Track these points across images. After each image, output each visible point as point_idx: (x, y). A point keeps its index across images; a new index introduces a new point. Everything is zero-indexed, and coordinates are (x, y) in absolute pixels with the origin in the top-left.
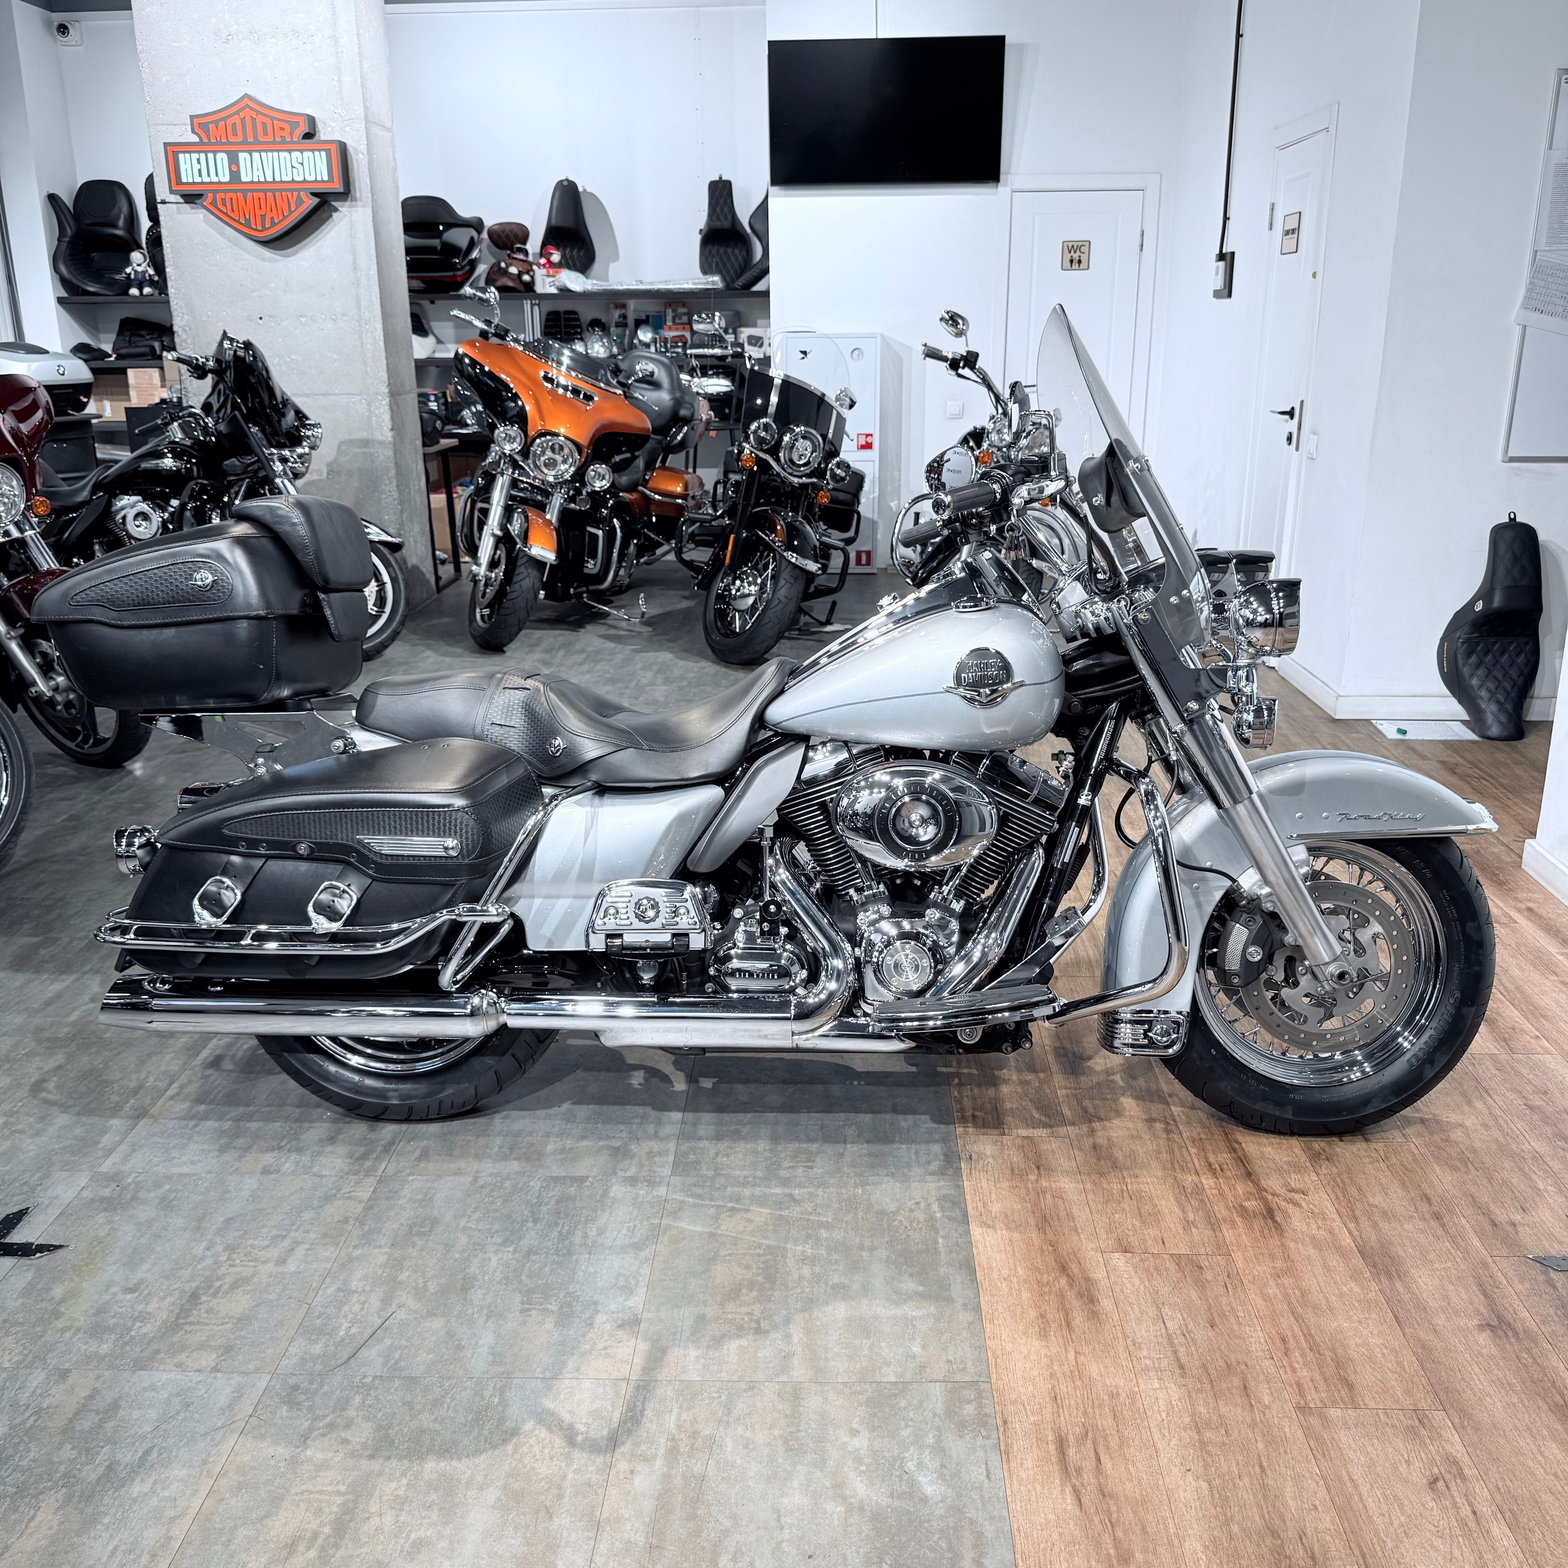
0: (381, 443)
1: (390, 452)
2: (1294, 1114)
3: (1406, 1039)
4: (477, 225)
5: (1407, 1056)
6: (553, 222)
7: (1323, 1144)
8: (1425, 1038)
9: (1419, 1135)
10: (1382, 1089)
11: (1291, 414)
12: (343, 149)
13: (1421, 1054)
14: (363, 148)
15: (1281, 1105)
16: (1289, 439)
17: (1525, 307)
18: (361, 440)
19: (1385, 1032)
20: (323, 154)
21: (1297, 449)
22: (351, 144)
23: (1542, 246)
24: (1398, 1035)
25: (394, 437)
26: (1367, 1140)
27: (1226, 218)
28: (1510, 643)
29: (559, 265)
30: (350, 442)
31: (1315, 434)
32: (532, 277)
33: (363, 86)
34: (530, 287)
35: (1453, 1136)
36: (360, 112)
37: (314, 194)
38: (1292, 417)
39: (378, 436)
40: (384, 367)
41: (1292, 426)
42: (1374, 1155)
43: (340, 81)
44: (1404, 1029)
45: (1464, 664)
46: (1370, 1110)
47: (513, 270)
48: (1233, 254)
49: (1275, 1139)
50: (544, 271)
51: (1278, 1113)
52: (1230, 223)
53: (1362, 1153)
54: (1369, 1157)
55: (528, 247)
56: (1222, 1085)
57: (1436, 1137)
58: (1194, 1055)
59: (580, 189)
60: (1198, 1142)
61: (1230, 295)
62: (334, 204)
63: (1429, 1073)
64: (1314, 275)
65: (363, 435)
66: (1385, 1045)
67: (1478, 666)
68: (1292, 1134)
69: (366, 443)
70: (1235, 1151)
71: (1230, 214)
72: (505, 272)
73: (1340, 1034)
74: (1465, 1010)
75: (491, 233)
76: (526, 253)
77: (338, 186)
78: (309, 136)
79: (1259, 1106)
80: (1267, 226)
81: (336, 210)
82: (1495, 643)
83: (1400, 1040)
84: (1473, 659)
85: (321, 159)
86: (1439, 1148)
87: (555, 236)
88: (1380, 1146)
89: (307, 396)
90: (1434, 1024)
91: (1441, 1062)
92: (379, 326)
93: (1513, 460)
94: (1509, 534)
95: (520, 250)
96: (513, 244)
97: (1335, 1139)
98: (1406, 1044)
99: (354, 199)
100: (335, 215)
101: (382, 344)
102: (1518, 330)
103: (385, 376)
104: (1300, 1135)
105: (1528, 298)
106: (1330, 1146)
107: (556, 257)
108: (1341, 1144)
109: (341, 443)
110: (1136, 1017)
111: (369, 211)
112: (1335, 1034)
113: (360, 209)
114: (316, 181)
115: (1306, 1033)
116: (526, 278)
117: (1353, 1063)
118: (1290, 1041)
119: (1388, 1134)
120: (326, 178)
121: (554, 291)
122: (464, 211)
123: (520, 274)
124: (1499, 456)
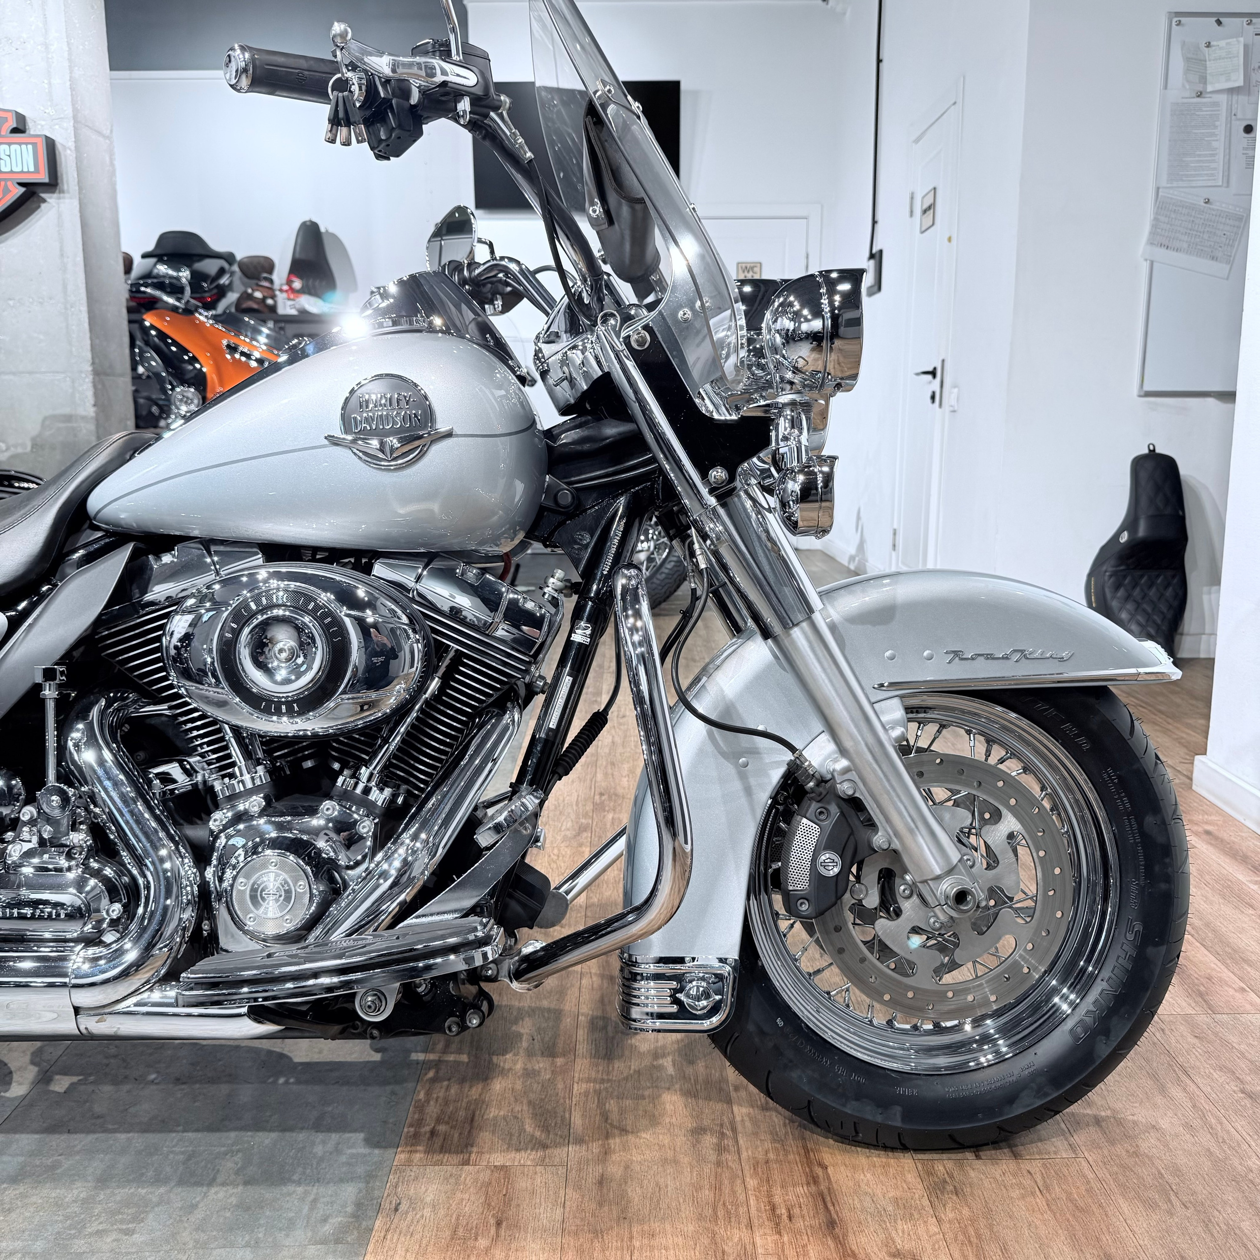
0: (83, 418)
1: (92, 427)
2: (905, 1118)
3: (1064, 998)
4: (229, 258)
5: (1069, 1024)
6: (297, 256)
7: (950, 1165)
8: (1094, 994)
9: (1095, 1146)
10: (1034, 1076)
11: (933, 373)
12: (51, 146)
13: (1089, 1020)
14: (71, 144)
15: (884, 1103)
16: (933, 398)
17: (1151, 243)
18: (65, 416)
19: (1034, 988)
20: (30, 147)
21: (940, 405)
22: (59, 140)
23: (1164, 183)
24: (1055, 991)
25: (97, 413)
26: (1016, 1156)
27: (874, 222)
28: (1158, 576)
29: (302, 291)
30: (55, 418)
31: (955, 387)
32: (275, 302)
33: (72, 89)
34: (273, 309)
35: (1144, 1146)
36: (69, 111)
37: (21, 184)
38: (934, 376)
39: (81, 411)
40: (89, 347)
41: (935, 385)
42: (1027, 1182)
43: (50, 84)
44: (1063, 982)
45: (1113, 597)
46: (1018, 1110)
47: (258, 295)
48: (881, 252)
49: (878, 1158)
50: (285, 295)
51: (879, 1119)
52: (878, 227)
53: (1010, 1180)
54: (1020, 1185)
55: (275, 277)
56: (795, 1075)
57: (1119, 1149)
58: (751, 1027)
59: (322, 229)
60: (762, 1167)
61: (879, 289)
62: (43, 195)
63: (1103, 1050)
64: (950, 240)
65: (67, 410)
66: (1036, 1008)
67: (1128, 598)
68: (904, 1148)
69: (69, 418)
70: (815, 1180)
71: (879, 217)
72: (250, 297)
73: (966, 991)
74: (1150, 951)
75: (241, 265)
76: (271, 281)
77: (43, 177)
78: (15, 131)
79: (851, 1108)
80: (908, 214)
81: (44, 201)
82: (1142, 576)
83: (1056, 1000)
84: (1121, 593)
85: (27, 153)
86: (1124, 1167)
87: (298, 267)
88: (1035, 1166)
89: (14, 374)
90: (1106, 973)
91: (1120, 1032)
92: (84, 308)
93: (1148, 394)
94: (1149, 465)
95: (266, 279)
96: (260, 273)
97: (969, 1155)
98: (1065, 1007)
99: (62, 191)
100: (43, 206)
101: (86, 326)
102: (1145, 267)
103: (89, 355)
104: (917, 1150)
105: (1153, 233)
106: (961, 1167)
107: (297, 284)
108: (978, 1164)
109: (45, 419)
110: (663, 969)
111: (76, 203)
112: (960, 989)
113: (67, 201)
114: (22, 172)
115: (915, 990)
116: (270, 302)
117: (986, 1039)
118: (893, 1003)
119: (1048, 1146)
120: (32, 169)
121: (294, 312)
122: (216, 244)
123: (265, 298)
124: (1135, 390)
